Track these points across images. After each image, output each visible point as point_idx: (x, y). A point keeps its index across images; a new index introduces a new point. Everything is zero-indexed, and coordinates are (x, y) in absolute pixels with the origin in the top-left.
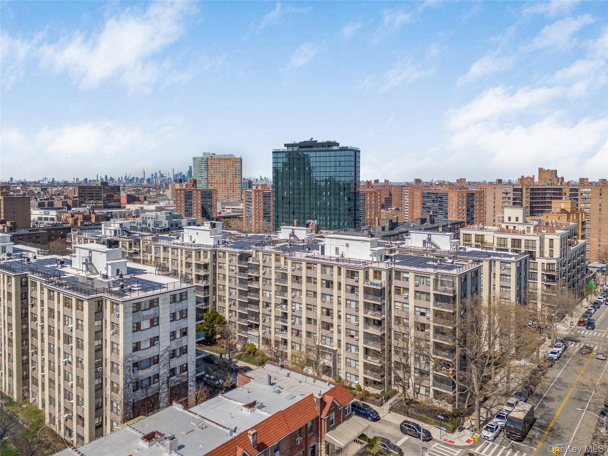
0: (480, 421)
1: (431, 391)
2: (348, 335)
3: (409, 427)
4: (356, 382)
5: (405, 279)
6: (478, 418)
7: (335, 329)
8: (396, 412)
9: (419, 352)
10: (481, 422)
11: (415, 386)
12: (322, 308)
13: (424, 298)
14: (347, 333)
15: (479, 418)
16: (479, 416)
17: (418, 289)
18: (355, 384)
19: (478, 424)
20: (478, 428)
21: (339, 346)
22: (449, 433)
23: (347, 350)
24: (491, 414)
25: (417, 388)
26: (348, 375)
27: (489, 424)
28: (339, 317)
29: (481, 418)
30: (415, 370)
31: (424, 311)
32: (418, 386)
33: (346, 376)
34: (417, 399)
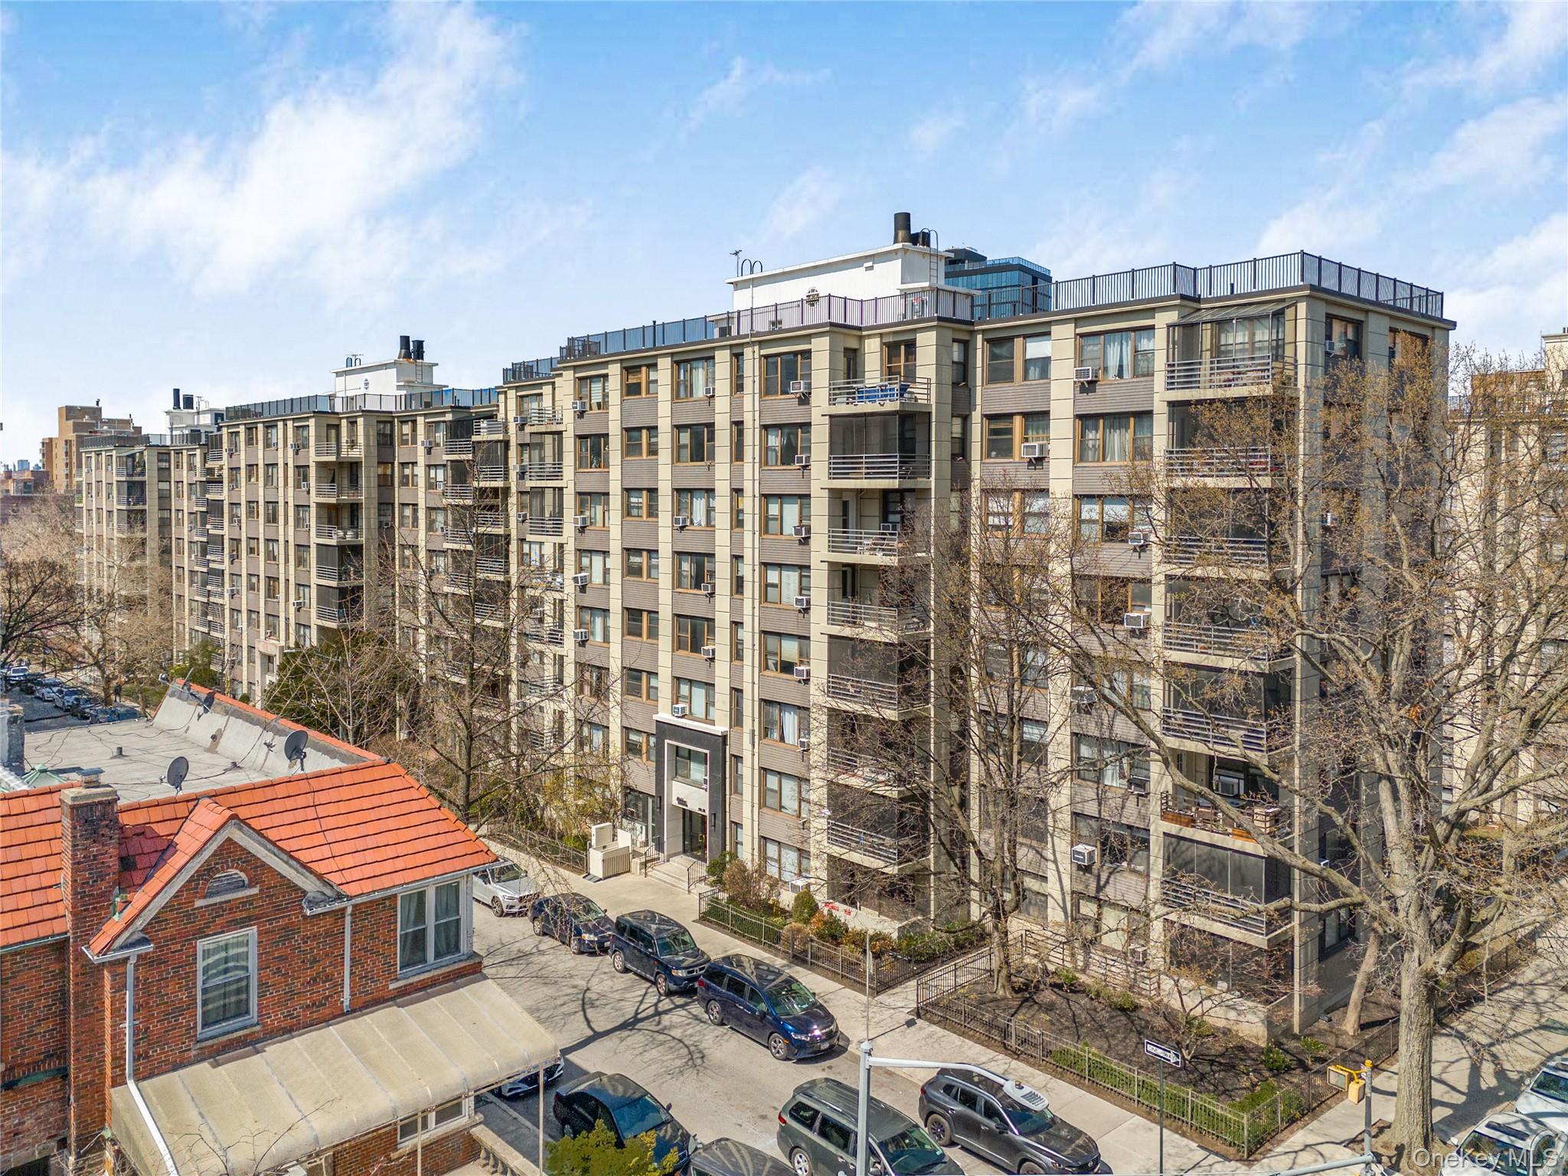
0: (1429, 1103)
1: (1157, 929)
2: (771, 663)
3: (969, 1100)
4: (800, 883)
5: (1034, 372)
6: (1416, 1088)
7: (721, 643)
8: (943, 1022)
9: (1093, 730)
10: (1439, 1114)
11: (1076, 906)
12: (679, 555)
13: (1123, 449)
14: (765, 654)
15: (1426, 1092)
16: (1427, 1079)
17: (1093, 404)
18: (794, 888)
19: (1418, 1117)
20: (1418, 1142)
21: (737, 719)
22: (1226, 1158)
23: (766, 732)
24: (1500, 1074)
25: (1086, 919)
26: (772, 850)
27: (1488, 1126)
28: (738, 584)
29: (1438, 1091)
30: (1074, 827)
31: (1118, 512)
32: (1088, 909)
33: (764, 857)
34: (1083, 971)
